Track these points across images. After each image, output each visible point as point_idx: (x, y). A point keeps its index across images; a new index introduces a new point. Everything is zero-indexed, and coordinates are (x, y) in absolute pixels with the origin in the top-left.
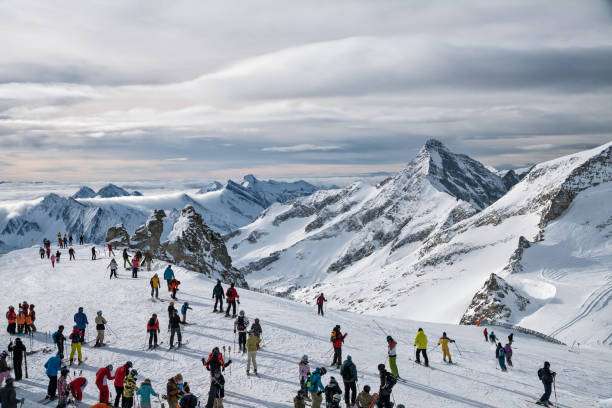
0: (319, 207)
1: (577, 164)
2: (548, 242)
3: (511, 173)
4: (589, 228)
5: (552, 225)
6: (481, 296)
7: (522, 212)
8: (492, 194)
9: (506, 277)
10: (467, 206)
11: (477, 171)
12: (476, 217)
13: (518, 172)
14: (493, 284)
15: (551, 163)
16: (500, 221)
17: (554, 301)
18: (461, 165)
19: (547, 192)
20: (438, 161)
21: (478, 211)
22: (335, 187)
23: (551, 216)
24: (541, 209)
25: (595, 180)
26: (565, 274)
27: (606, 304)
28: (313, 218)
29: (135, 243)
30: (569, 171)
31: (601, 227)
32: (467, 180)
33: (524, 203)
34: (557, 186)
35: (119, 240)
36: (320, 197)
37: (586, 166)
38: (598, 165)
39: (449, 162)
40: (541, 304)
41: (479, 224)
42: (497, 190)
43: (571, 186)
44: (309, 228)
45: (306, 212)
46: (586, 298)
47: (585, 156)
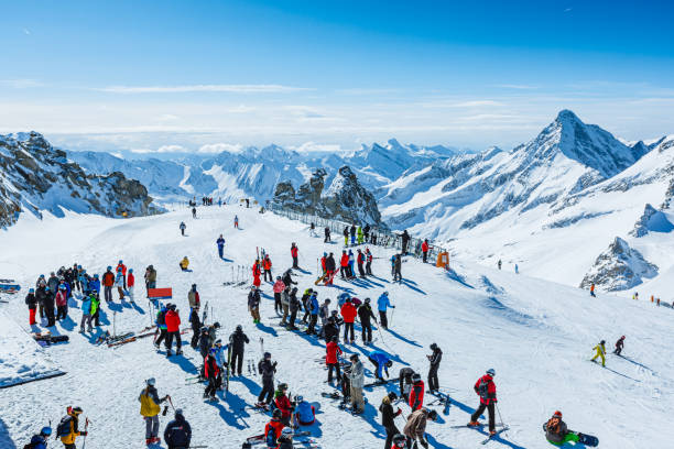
0: (454, 170)
3: (639, 145)
6: (605, 257)
7: (649, 181)
8: (620, 164)
9: (633, 242)
10: (595, 174)
11: (607, 141)
12: (605, 184)
13: (647, 143)
14: (617, 248)
16: (628, 188)
18: (591, 135)
21: (606, 179)
22: (470, 152)
24: (669, 179)
28: (449, 180)
29: (300, 198)
32: (597, 149)
33: (652, 173)
35: (287, 194)
36: (457, 162)
39: (580, 132)
41: (607, 190)
42: (624, 160)
44: (445, 189)
45: (443, 174)
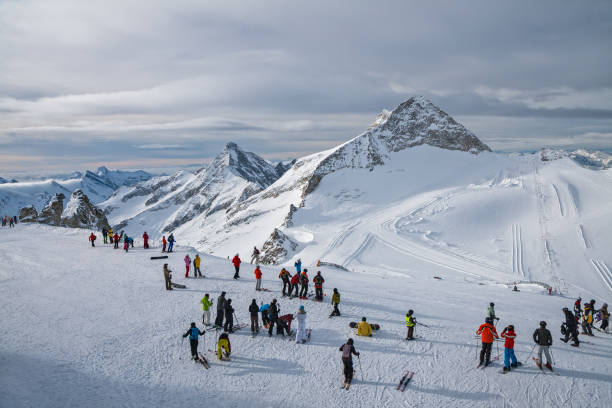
0: (154, 188)
1: (323, 159)
2: (307, 207)
3: (280, 164)
4: (331, 197)
5: (309, 196)
6: (268, 243)
7: (291, 189)
8: (269, 179)
9: (284, 230)
10: (255, 186)
11: (259, 162)
12: (263, 192)
13: (285, 163)
14: (276, 235)
15: (307, 158)
16: (277, 195)
17: (313, 243)
18: (249, 159)
19: (305, 176)
20: (235, 156)
21: (262, 190)
22: (164, 175)
23: (309, 190)
24: (302, 187)
25: (333, 168)
26: (317, 226)
27: (341, 243)
28: (150, 196)
29: (43, 219)
30: (319, 163)
31: (338, 196)
32: (254, 169)
33: (292, 183)
34: (311, 172)
35: (30, 217)
36: (155, 181)
37: (327, 159)
38: (334, 159)
39: (242, 157)
40: (304, 245)
41: (265, 197)
42: (272, 175)
43: (319, 172)
44: (148, 203)
45: (146, 192)
46: (330, 240)
47: (327, 153)
